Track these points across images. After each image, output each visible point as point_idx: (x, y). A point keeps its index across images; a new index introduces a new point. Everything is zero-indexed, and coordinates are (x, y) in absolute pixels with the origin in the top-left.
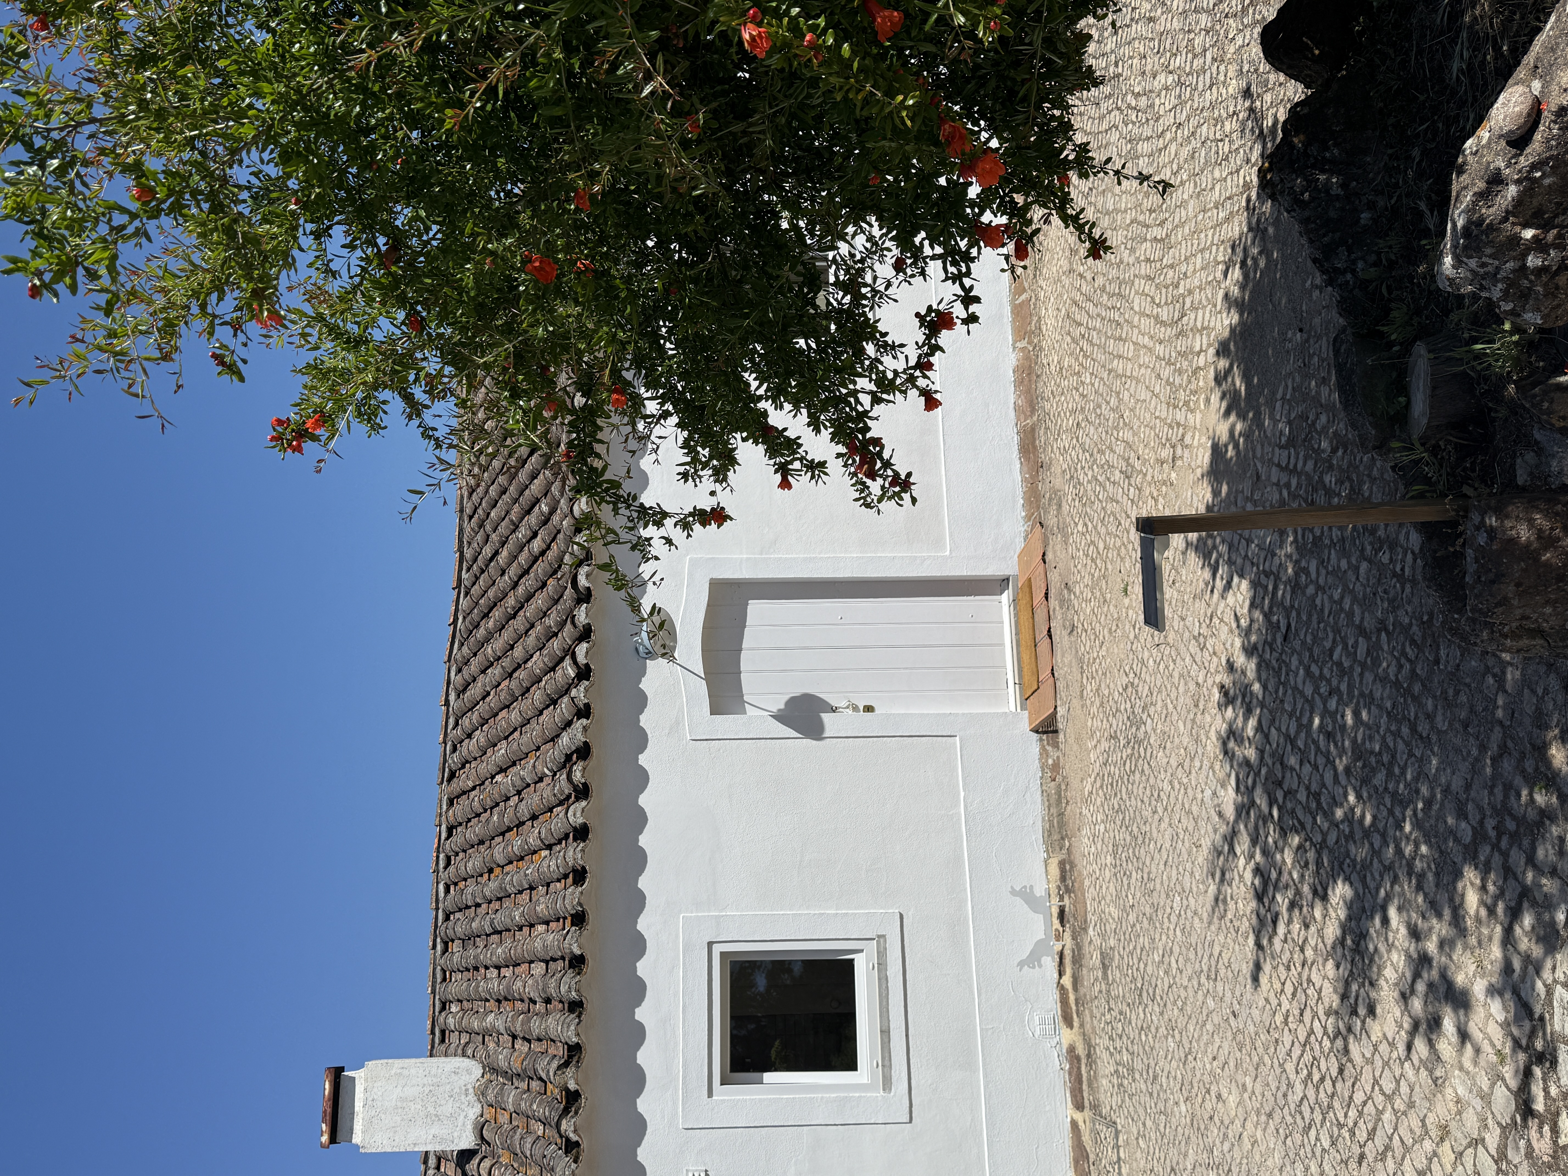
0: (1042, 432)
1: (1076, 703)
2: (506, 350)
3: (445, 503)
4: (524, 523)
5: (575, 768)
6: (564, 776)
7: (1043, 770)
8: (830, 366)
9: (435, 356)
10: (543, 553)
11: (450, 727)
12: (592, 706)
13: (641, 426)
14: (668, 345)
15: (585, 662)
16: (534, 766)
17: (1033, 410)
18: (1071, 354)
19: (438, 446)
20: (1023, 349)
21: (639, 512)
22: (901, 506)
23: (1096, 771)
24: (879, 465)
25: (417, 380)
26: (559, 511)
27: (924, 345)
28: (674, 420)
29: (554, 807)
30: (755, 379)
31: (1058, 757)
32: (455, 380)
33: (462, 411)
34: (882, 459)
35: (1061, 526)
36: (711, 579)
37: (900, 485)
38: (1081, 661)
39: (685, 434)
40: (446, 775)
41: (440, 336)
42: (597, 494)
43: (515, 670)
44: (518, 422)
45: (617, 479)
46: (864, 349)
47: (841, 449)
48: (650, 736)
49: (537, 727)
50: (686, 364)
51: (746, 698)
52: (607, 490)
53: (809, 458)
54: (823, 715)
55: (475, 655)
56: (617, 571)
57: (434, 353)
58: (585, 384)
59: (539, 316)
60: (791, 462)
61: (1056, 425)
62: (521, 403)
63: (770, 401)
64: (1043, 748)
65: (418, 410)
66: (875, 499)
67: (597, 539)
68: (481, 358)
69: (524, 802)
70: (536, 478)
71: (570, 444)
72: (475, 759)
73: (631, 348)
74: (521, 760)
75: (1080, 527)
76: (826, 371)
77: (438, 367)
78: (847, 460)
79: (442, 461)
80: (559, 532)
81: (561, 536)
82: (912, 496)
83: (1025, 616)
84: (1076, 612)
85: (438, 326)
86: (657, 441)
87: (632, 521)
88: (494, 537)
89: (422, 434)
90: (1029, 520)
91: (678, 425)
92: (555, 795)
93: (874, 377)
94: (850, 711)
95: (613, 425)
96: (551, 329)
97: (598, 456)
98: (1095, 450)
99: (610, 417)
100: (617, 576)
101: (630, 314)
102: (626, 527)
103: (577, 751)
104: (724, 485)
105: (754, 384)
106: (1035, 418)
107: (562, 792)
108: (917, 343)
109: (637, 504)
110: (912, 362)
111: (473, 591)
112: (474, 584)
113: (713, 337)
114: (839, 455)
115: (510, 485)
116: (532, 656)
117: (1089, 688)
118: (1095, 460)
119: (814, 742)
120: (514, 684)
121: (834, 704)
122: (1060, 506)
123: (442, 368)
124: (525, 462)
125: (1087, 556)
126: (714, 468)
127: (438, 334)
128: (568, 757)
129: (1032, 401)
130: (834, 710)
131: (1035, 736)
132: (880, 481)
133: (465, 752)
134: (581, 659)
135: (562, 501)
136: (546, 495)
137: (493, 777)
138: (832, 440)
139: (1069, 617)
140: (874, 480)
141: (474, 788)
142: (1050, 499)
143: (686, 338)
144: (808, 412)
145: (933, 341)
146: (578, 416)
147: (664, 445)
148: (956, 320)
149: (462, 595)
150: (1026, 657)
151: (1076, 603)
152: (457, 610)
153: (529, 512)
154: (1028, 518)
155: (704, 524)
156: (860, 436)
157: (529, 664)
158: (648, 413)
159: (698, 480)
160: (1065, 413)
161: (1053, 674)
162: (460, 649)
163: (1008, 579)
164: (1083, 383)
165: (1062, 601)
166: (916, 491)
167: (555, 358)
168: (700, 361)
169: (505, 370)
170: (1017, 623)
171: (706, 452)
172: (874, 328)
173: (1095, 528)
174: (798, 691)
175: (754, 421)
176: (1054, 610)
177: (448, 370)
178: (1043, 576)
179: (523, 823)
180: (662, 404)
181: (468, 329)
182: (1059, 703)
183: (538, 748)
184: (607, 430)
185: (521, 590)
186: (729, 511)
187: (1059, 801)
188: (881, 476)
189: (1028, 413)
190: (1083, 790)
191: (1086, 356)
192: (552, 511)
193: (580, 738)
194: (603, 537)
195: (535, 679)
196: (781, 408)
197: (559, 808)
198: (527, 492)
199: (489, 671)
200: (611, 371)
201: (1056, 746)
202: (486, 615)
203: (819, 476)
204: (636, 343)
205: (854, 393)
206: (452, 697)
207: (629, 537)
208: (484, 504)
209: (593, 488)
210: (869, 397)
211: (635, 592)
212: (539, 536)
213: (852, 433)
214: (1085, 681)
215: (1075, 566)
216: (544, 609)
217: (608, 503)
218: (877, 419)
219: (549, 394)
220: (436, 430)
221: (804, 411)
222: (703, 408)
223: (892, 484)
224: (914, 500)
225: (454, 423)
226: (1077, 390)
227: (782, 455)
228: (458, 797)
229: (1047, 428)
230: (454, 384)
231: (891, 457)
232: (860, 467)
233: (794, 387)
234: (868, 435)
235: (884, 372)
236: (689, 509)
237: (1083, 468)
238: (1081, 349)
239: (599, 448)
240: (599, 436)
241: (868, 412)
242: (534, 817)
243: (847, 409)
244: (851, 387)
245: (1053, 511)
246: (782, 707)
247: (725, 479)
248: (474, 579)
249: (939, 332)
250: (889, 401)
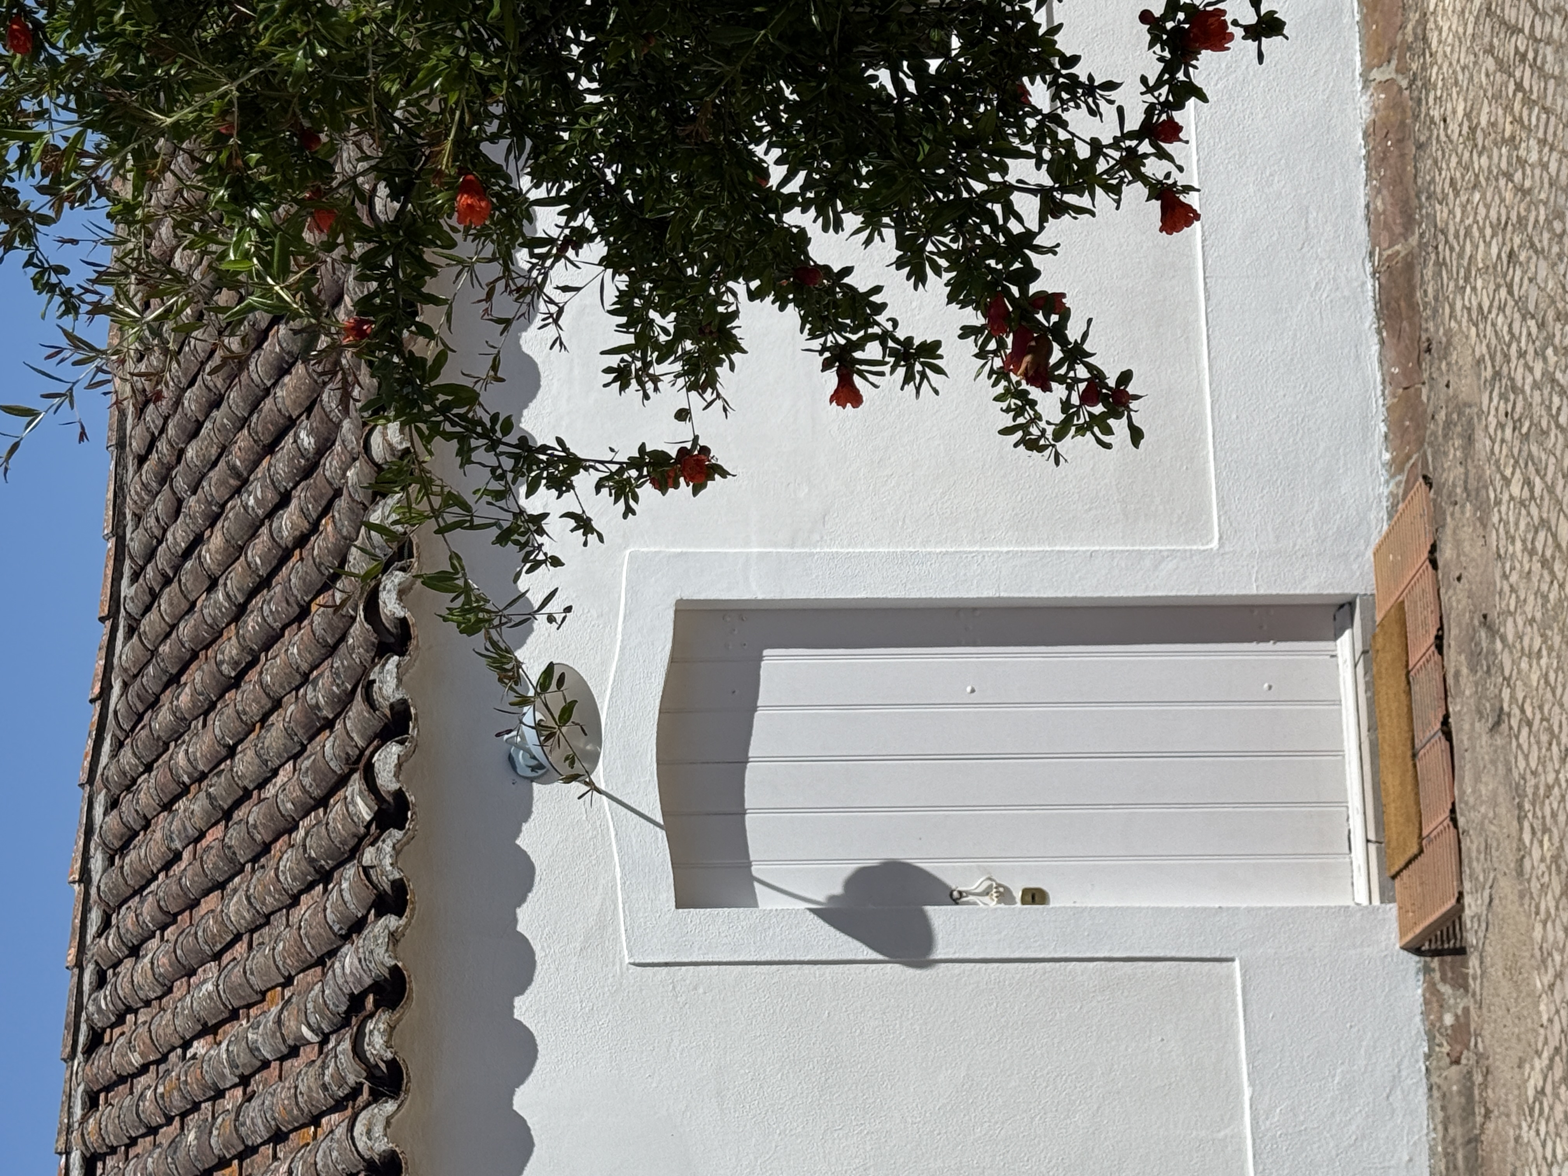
0: (1429, 272)
1: (1507, 887)
2: (222, 97)
3: (83, 435)
4: (259, 472)
5: (370, 1026)
6: (346, 1045)
7: (1431, 1039)
8: (948, 130)
9: (65, 107)
10: (302, 541)
11: (92, 930)
12: (411, 886)
13: (522, 257)
14: (584, 83)
15: (394, 786)
16: (279, 1022)
17: (1409, 223)
18: (1496, 97)
19: (70, 307)
20: (1386, 85)
21: (516, 457)
22: (1108, 446)
23: (1553, 1043)
24: (1057, 354)
25: (24, 159)
26: (338, 447)
27: (1159, 83)
28: (597, 249)
29: (323, 1114)
30: (778, 162)
31: (1466, 1010)
32: (108, 164)
33: (122, 230)
34: (1063, 341)
35: (1472, 484)
36: (680, 603)
37: (1104, 400)
38: (1518, 791)
39: (623, 281)
40: (82, 1039)
41: (77, 62)
42: (425, 418)
43: (237, 804)
44: (247, 256)
45: (468, 383)
46: (1026, 93)
47: (974, 317)
48: (539, 955)
49: (286, 933)
50: (625, 127)
51: (756, 870)
52: (445, 408)
53: (901, 334)
54: (930, 910)
55: (149, 768)
56: (467, 590)
57: (62, 100)
58: (399, 173)
59: (297, 25)
60: (860, 345)
61: (1461, 256)
62: (255, 214)
63: (812, 212)
64: (1431, 990)
65: (26, 227)
66: (1050, 430)
67: (424, 517)
68: (167, 113)
69: (255, 1103)
70: (288, 371)
71: (364, 305)
72: (148, 1003)
73: (501, 91)
74: (249, 1006)
75: (1515, 489)
76: (939, 143)
77: (72, 132)
78: (986, 342)
79: (77, 342)
80: (338, 493)
81: (342, 503)
82: (1131, 426)
83: (1391, 687)
84: (1507, 680)
85: (73, 41)
86: (559, 297)
87: (502, 477)
88: (193, 503)
89: (35, 281)
90: (1400, 470)
91: (606, 262)
92: (325, 1087)
93: (1046, 154)
94: (991, 902)
95: (460, 262)
96: (322, 52)
97: (425, 331)
98: (1551, 314)
99: (453, 245)
100: (468, 601)
101: (501, 17)
102: (487, 492)
103: (377, 987)
104: (709, 395)
105: (777, 173)
106: (1414, 240)
107: (341, 1080)
108: (1144, 80)
109: (513, 439)
110: (1134, 123)
111: (145, 625)
112: (148, 609)
113: (683, 67)
114: (967, 332)
115: (229, 387)
116: (275, 773)
117: (1536, 854)
118: (1551, 337)
119: (910, 972)
120: (235, 835)
121: (956, 883)
122: (1470, 440)
123: (80, 136)
124: (263, 336)
125: (1532, 552)
126: (687, 358)
127: (72, 59)
128: (356, 1002)
129: (1406, 202)
130: (955, 898)
131: (1413, 961)
132: (1059, 391)
133: (124, 988)
134: (386, 780)
135: (346, 424)
136: (309, 410)
137: (186, 1045)
138: (951, 299)
139: (1492, 691)
140: (1046, 388)
141: (144, 1069)
142: (1448, 424)
143: (624, 70)
144: (899, 236)
145: (1180, 76)
146: (382, 243)
147: (573, 304)
148: (1231, 29)
149: (120, 635)
150: (1392, 782)
151: (1506, 659)
152: (108, 668)
153: (270, 448)
154: (1396, 466)
155: (663, 484)
156: (1015, 290)
157: (270, 790)
158: (540, 234)
159: (650, 386)
160: (1481, 230)
161: (1454, 821)
162: (115, 754)
163: (1351, 604)
164: (1522, 162)
165: (1475, 657)
166: (1140, 413)
167: (333, 111)
168: (657, 121)
169: (220, 140)
170: (1372, 704)
171: (669, 322)
172: (1048, 43)
173: (1550, 489)
174: (873, 856)
175: (776, 255)
176: (1457, 674)
177: (93, 139)
178: (1430, 596)
179: (252, 1150)
180: (571, 215)
181: (139, 49)
182: (1467, 886)
183: (288, 981)
184: (447, 273)
185: (252, 623)
186: (719, 456)
187: (1468, 1111)
188: (1061, 380)
189: (1398, 230)
190: (1522, 1086)
191: (1528, 102)
192: (324, 447)
193: (383, 958)
194: (436, 514)
195: (282, 825)
196: (838, 226)
197: (335, 1117)
198: (267, 404)
199: (180, 805)
200: (455, 142)
201: (1461, 983)
202: (174, 680)
203: (923, 376)
204: (513, 78)
205: (1003, 192)
206: (97, 863)
207: (494, 513)
208: (171, 431)
209: (414, 404)
210: (1035, 202)
211: (507, 635)
212: (294, 503)
213: (996, 282)
214: (1527, 837)
215: (1505, 576)
216: (305, 667)
217: (448, 436)
218: (1052, 251)
219: (317, 192)
220: (66, 271)
221: (889, 234)
222: (661, 225)
223: (1087, 398)
224: (1136, 435)
225: (107, 256)
226: (1509, 177)
227: (841, 329)
228: (107, 1089)
229: (1440, 264)
230: (105, 172)
231: (1085, 336)
232: (1015, 359)
233: (867, 178)
234: (1034, 288)
235: (1069, 145)
236: (628, 451)
237: (1522, 354)
238: (1519, 86)
239: (427, 315)
240: (430, 286)
241: (1034, 235)
242: (278, 1137)
243: (987, 229)
244: (995, 177)
245: (1454, 450)
246: (838, 889)
247: (712, 382)
248: (147, 599)
249: (1195, 55)
250: (1081, 210)
